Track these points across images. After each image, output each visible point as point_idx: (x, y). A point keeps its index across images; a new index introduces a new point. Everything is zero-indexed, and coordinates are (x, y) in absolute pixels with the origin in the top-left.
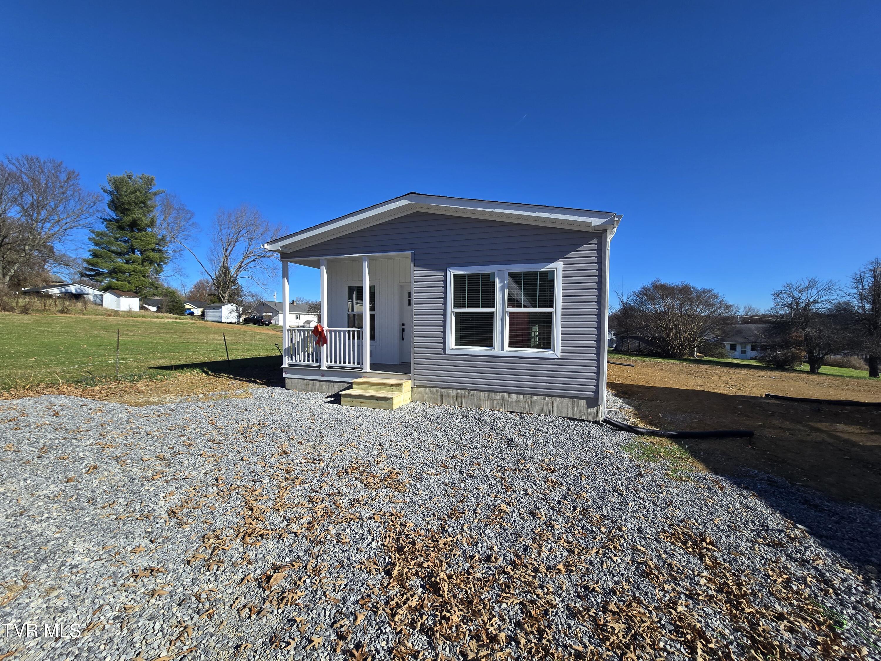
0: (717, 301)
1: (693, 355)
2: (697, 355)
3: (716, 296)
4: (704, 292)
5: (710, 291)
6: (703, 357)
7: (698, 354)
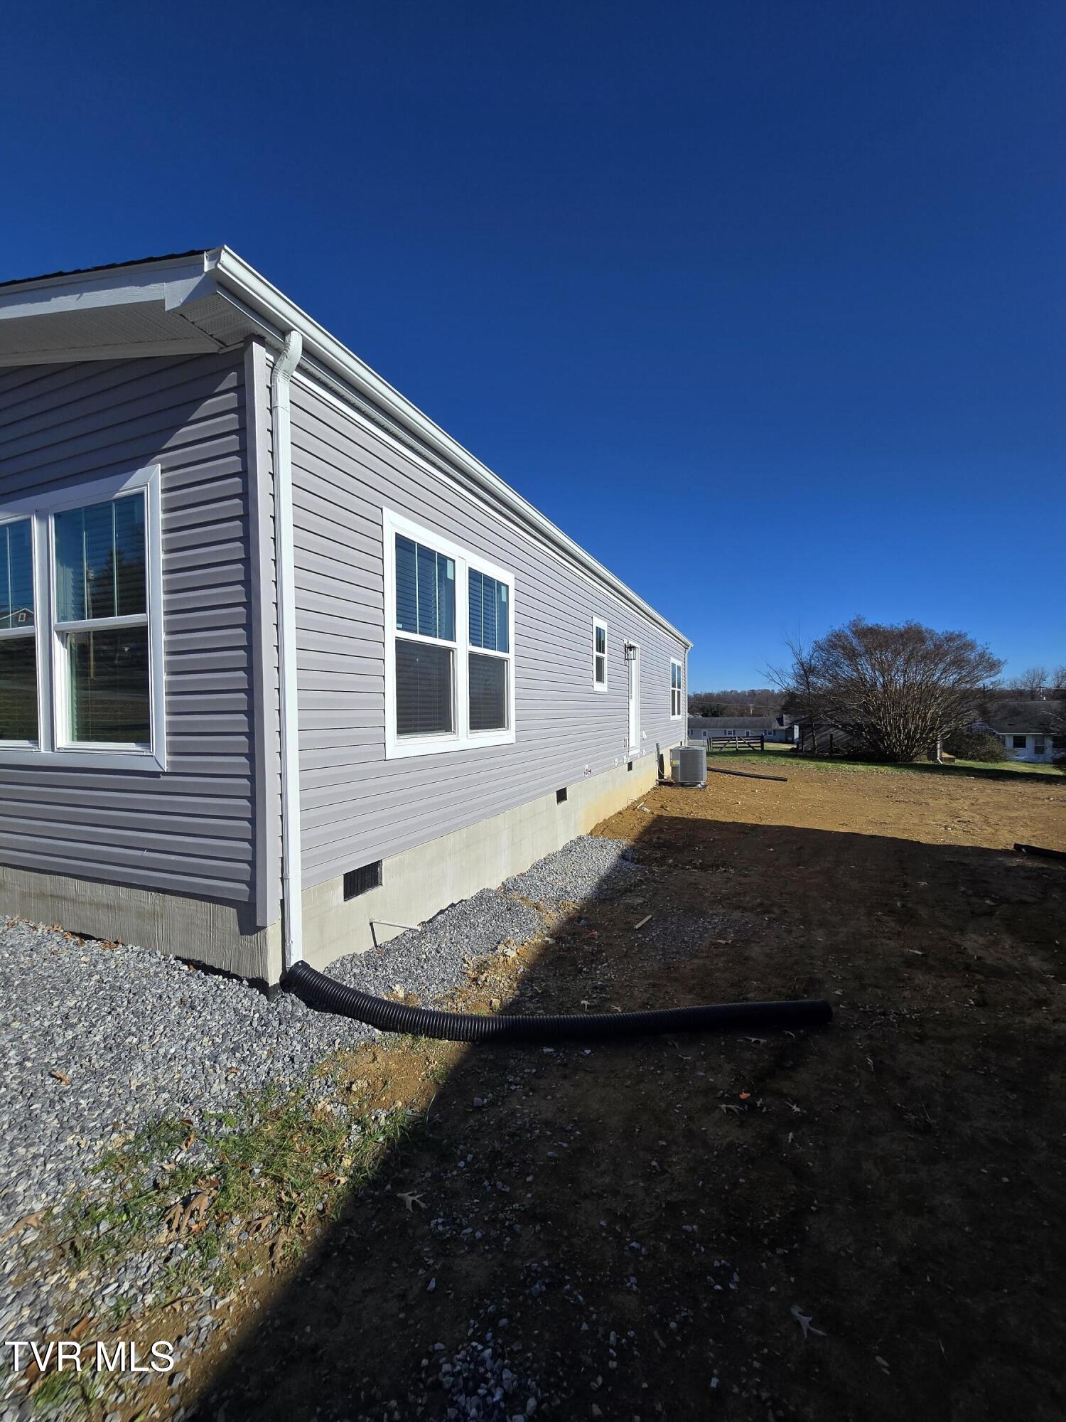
0: (972, 656)
1: (934, 758)
2: (942, 756)
3: (970, 646)
4: (950, 638)
5: (959, 636)
6: (952, 760)
7: (945, 755)
